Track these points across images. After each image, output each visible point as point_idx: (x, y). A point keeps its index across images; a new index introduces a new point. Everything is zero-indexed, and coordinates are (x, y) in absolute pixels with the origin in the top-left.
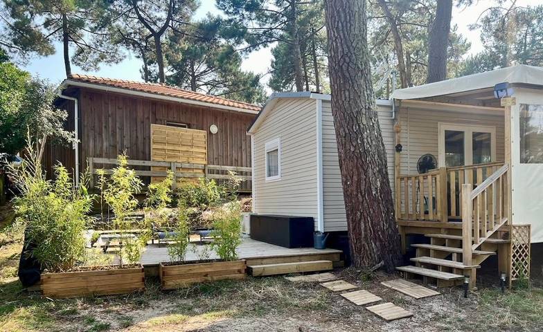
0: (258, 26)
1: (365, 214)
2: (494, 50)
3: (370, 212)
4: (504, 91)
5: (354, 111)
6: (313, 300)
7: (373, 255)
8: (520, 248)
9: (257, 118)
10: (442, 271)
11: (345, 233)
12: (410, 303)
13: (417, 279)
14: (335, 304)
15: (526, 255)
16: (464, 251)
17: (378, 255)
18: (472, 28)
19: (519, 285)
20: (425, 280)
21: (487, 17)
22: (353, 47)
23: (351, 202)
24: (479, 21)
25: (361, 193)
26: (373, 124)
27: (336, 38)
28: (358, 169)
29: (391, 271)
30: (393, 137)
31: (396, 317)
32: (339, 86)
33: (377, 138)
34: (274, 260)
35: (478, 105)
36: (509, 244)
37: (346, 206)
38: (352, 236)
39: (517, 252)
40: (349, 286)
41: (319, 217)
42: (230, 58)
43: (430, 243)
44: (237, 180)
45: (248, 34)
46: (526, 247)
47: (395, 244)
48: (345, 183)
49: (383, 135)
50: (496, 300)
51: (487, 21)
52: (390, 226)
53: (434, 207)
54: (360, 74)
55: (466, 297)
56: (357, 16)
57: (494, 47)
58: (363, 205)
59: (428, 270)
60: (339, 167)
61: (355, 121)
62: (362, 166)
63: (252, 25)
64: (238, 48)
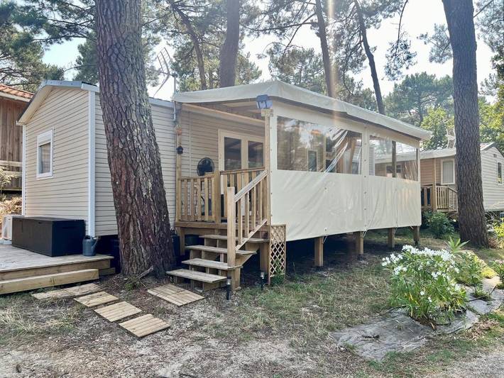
0: (59, 18)
1: (135, 217)
2: (278, 79)
3: (139, 214)
4: (264, 102)
5: (123, 106)
6: (56, 322)
7: (142, 260)
8: (278, 246)
9: (28, 106)
10: (210, 273)
11: (115, 237)
12: (170, 312)
13: (186, 283)
14: (84, 323)
15: (282, 253)
16: (228, 251)
17: (148, 261)
18: (259, 57)
19: (277, 281)
20: (193, 283)
21: (271, 49)
22: (123, 38)
23: (119, 203)
24: (265, 51)
25: (130, 194)
26: (145, 122)
27: (105, 26)
28: (126, 168)
29: (161, 277)
30: (175, 139)
31: (151, 332)
32: (108, 78)
33: (149, 137)
34: (22, 273)
35: (252, 117)
36: (268, 243)
37: (116, 208)
38: (121, 241)
39: (275, 250)
40: (111, 298)
41: (89, 220)
42: (26, 47)
43: (203, 245)
44: (7, 177)
45: (48, 24)
46: (282, 246)
47: (167, 247)
48: (114, 183)
49: (157, 134)
50: (254, 299)
51: (271, 53)
52: (162, 229)
53: (210, 208)
54: (130, 68)
55: (228, 299)
56: (128, 7)
57: (279, 77)
58: (132, 207)
59: (196, 273)
60: (108, 165)
61: (124, 116)
62: (131, 165)
63: (54, 16)
64: (37, 37)
